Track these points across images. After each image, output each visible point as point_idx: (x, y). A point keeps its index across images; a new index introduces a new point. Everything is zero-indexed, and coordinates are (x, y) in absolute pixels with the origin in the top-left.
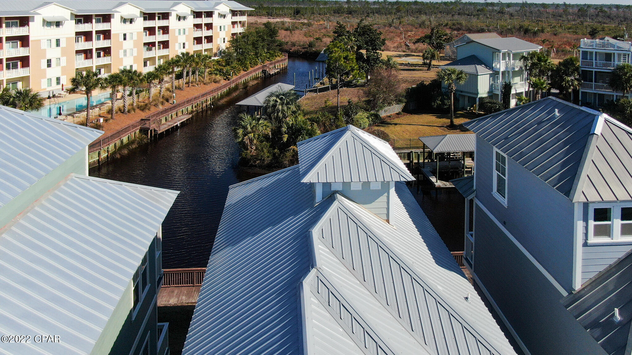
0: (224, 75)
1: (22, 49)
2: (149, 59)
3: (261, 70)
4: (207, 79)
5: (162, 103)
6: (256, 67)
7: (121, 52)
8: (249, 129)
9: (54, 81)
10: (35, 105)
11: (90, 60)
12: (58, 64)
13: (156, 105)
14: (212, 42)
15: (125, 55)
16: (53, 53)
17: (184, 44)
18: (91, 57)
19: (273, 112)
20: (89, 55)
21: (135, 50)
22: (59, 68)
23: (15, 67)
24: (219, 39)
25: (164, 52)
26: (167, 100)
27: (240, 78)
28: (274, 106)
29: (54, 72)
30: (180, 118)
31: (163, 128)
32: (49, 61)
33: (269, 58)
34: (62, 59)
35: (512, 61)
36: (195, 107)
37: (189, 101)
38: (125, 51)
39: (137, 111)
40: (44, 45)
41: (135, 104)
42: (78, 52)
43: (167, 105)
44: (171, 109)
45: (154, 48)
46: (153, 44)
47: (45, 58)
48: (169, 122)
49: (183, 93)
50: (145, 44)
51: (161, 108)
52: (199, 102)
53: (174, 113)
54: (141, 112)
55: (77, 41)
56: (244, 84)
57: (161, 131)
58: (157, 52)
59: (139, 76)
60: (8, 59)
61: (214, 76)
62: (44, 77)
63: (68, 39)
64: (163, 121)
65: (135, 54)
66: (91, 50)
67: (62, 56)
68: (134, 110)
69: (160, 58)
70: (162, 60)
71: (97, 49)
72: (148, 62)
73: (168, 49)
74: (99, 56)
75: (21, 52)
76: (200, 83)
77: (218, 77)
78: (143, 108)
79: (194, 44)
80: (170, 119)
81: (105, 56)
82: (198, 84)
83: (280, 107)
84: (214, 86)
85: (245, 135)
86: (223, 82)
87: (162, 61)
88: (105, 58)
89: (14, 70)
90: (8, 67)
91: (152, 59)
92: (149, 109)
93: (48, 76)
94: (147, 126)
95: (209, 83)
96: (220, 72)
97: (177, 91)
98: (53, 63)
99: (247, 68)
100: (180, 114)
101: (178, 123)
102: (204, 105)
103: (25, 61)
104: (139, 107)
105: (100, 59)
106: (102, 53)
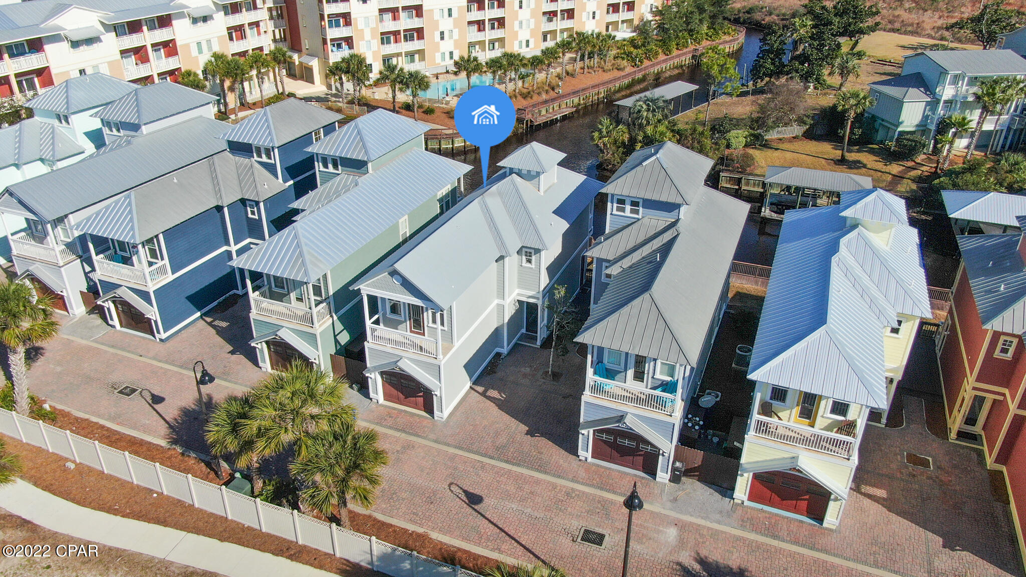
0: (633, 60)
1: (416, 19)
2: (550, 32)
3: (691, 55)
4: (608, 66)
5: (547, 92)
6: (685, 50)
7: (516, 23)
8: (605, 133)
9: (447, 56)
10: (423, 87)
11: (483, 33)
12: (451, 37)
13: (539, 94)
14: (633, 10)
15: (521, 27)
16: (446, 24)
17: (594, 13)
18: (484, 30)
19: (638, 118)
20: (482, 26)
21: (533, 21)
22: (452, 42)
23: (412, 39)
24: (643, 6)
25: (568, 24)
26: (553, 89)
27: (653, 66)
28: (639, 111)
29: (447, 46)
30: (562, 110)
31: (540, 120)
32: (442, 33)
33: (711, 37)
34: (454, 31)
35: (964, 88)
36: (583, 99)
37: (575, 93)
38: (521, 23)
39: (519, 97)
40: (437, 16)
41: (517, 91)
42: (470, 23)
43: (552, 94)
44: (553, 100)
45: (555, 19)
46: (554, 13)
47: (438, 29)
48: (550, 113)
49: (574, 81)
50: (544, 13)
51: (544, 96)
52: (588, 95)
53: (556, 105)
54: (522, 100)
55: (469, 10)
56: (658, 73)
57: (538, 123)
58: (560, 24)
59: (521, 60)
60: (405, 31)
61: (619, 61)
62: (438, 51)
63: (460, 8)
64: (544, 112)
65: (532, 26)
66: (484, 21)
67: (455, 28)
68: (516, 97)
69: (562, 31)
70: (565, 33)
71: (490, 20)
72: (549, 36)
73: (572, 20)
74: (493, 28)
75: (416, 23)
76: (598, 69)
77: (625, 63)
78: (525, 96)
79: (608, 12)
80: (551, 111)
81: (499, 28)
82: (595, 71)
83: (645, 114)
84: (617, 74)
85: (600, 138)
86: (629, 69)
87: (565, 35)
88: (499, 30)
89: (411, 42)
90: (406, 39)
91: (553, 33)
92: (531, 98)
93: (442, 50)
94: (523, 116)
95: (610, 70)
96: (628, 56)
97: (568, 78)
98: (446, 35)
99: (670, 52)
100: (564, 106)
101: (558, 116)
102: (596, 97)
103: (419, 33)
104: (521, 94)
105: (493, 31)
106: (496, 24)
